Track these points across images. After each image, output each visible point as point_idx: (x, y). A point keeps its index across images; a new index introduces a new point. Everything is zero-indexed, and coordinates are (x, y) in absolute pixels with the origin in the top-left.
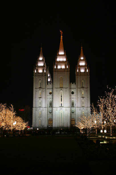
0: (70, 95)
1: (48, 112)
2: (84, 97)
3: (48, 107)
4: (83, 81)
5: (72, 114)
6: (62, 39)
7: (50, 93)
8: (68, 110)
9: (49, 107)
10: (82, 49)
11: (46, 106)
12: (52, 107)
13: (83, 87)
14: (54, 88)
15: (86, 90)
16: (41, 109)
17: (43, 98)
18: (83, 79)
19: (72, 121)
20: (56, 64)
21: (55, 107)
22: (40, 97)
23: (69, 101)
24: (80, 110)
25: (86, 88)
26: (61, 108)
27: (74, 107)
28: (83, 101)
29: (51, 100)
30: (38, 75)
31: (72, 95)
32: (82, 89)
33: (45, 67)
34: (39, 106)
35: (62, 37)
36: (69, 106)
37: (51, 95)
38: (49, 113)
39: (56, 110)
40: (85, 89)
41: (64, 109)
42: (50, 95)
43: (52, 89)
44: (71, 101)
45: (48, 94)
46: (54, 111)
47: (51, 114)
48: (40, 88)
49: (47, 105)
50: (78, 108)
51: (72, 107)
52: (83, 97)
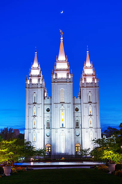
0: (74, 113)
1: (45, 135)
2: (92, 115)
3: (45, 128)
4: (90, 94)
5: (77, 137)
6: (62, 41)
7: (48, 110)
8: (72, 132)
9: (47, 128)
10: (88, 54)
11: (43, 128)
12: (49, 128)
13: (90, 102)
14: (53, 104)
15: (95, 106)
16: (36, 130)
17: (39, 117)
18: (90, 92)
19: (76, 146)
20: (55, 73)
21: (54, 129)
22: (35, 116)
23: (72, 119)
24: (87, 132)
25: (94, 103)
26: (62, 129)
27: (79, 128)
28: (91, 120)
29: (49, 120)
30: (32, 86)
31: (76, 112)
32: (88, 105)
33: (41, 77)
34: (33, 127)
35: (62, 38)
36: (73, 127)
37: (49, 112)
38: (46, 137)
39: (56, 132)
40: (92, 105)
41: (66, 131)
42: (47, 112)
43: (51, 104)
44: (74, 120)
45: (46, 111)
46: (52, 133)
47: (49, 137)
48: (35, 103)
49: (44, 125)
50: (85, 129)
51: (76, 128)
52: (90, 115)
